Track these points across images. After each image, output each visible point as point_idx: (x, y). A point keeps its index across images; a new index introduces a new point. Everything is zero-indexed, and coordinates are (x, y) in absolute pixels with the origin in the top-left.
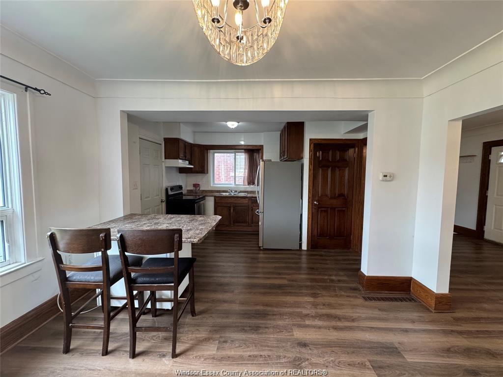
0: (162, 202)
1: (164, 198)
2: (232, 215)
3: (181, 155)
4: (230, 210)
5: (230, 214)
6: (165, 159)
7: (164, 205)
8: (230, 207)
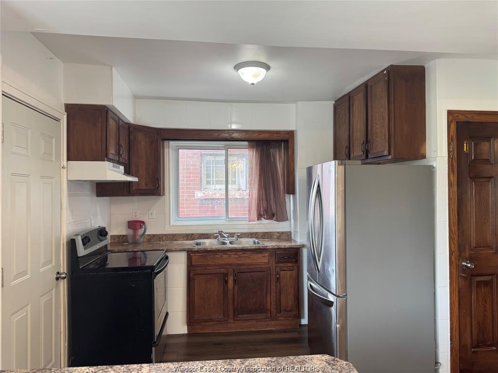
0: (57, 279)
1: (63, 268)
2: (230, 293)
3: (112, 151)
4: (226, 282)
5: (225, 292)
6: (69, 159)
7: (63, 285)
8: (226, 275)
